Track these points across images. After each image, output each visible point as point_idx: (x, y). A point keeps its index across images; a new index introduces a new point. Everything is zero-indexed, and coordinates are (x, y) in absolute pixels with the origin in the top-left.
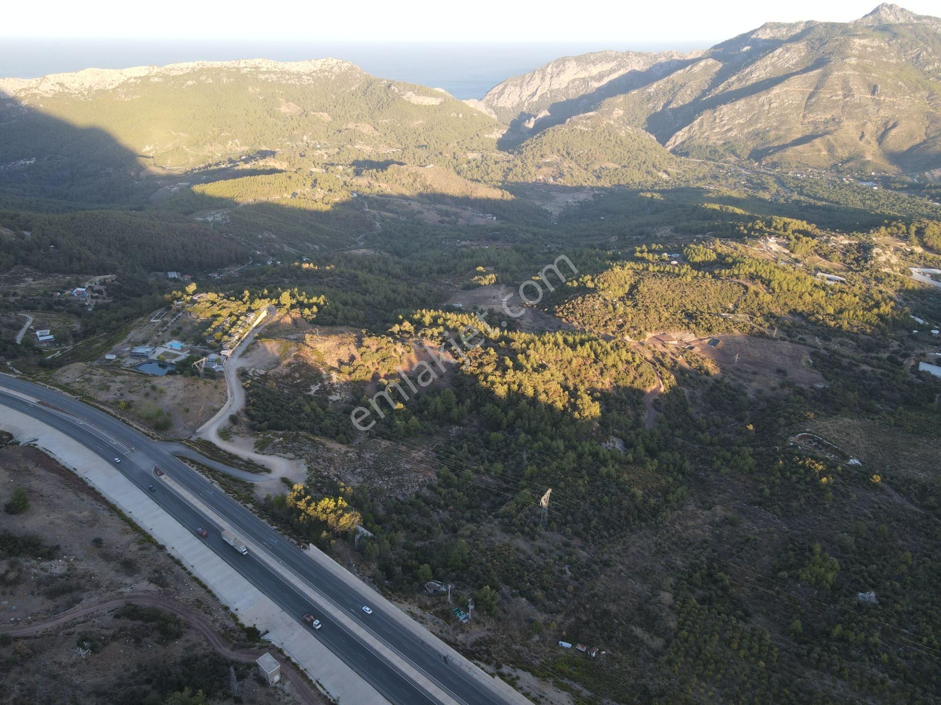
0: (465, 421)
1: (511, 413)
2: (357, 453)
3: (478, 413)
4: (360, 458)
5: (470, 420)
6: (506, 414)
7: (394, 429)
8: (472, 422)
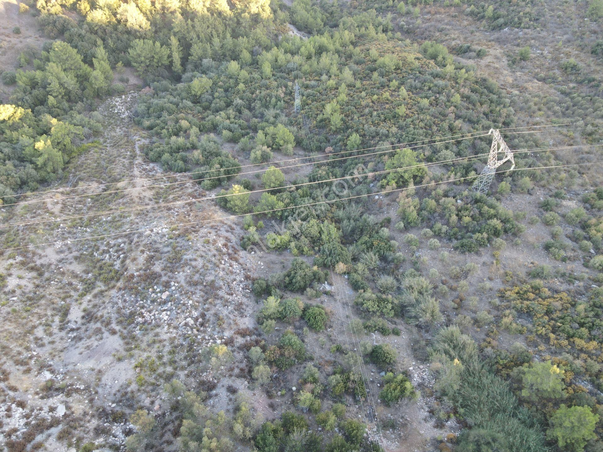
0: (119, 85)
1: (174, 41)
2: (23, 264)
3: (128, 64)
4: (39, 271)
5: (122, 80)
6: (169, 45)
7: (40, 161)
8: (127, 81)
